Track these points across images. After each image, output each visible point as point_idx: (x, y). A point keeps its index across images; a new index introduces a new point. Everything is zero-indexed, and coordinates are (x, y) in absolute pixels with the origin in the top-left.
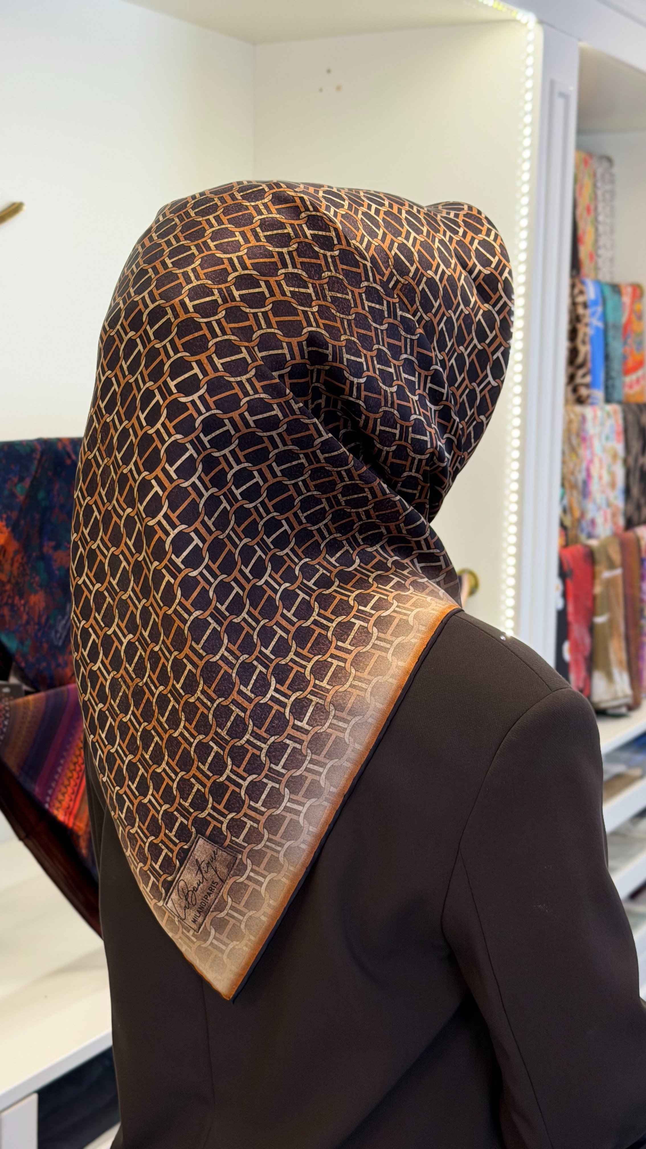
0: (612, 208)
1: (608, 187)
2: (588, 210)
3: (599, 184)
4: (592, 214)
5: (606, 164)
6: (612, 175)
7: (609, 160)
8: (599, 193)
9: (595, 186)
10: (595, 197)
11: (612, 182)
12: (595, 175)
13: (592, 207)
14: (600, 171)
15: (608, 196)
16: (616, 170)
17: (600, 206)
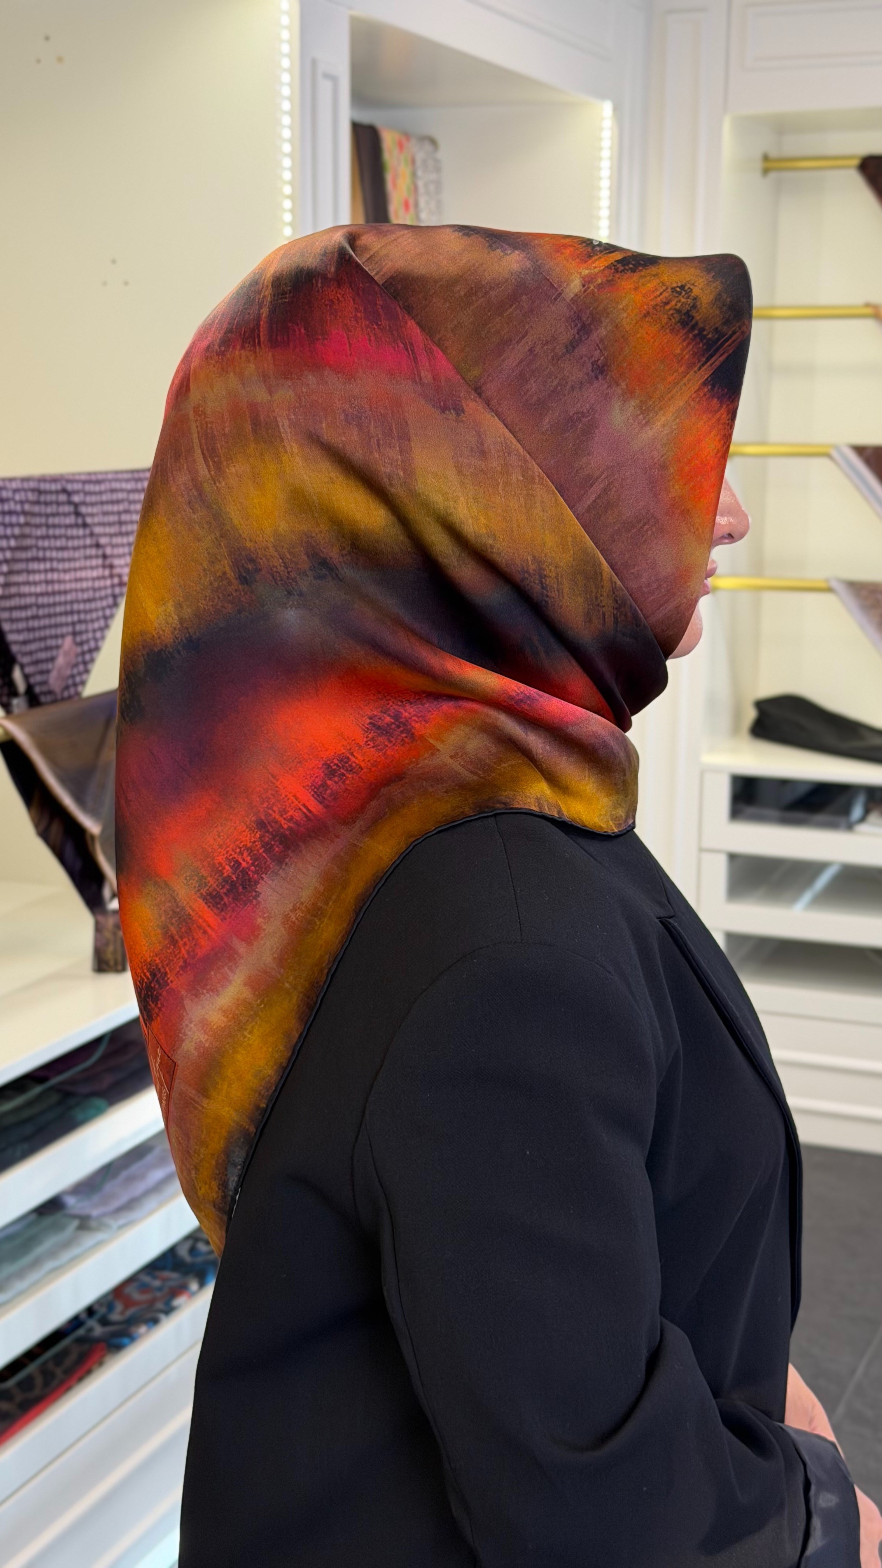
0: (439, 203)
1: (433, 176)
2: (406, 205)
3: (420, 173)
4: (412, 209)
5: (428, 147)
6: (437, 161)
7: (433, 142)
8: (420, 184)
9: (414, 174)
10: (416, 188)
11: (438, 169)
12: (413, 161)
13: (411, 202)
14: (420, 156)
15: (432, 188)
16: (441, 155)
17: (422, 201)
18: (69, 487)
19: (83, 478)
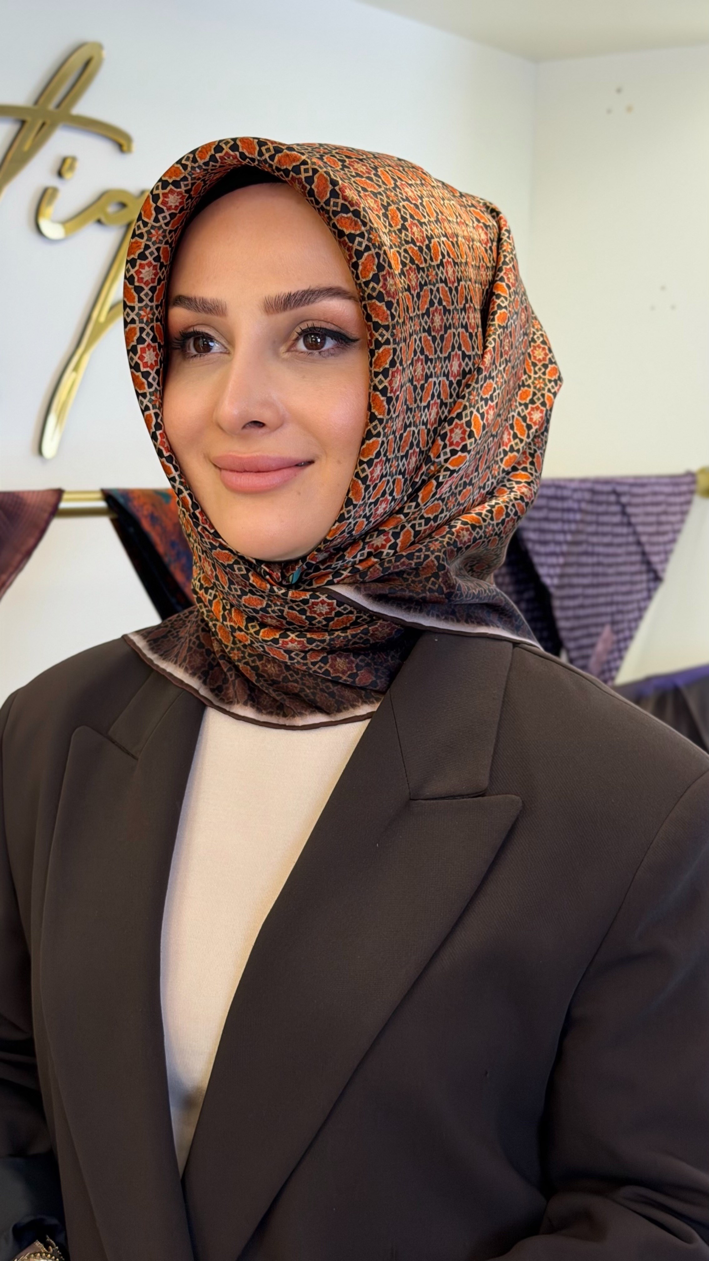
18: (619, 489)
19: (631, 481)
